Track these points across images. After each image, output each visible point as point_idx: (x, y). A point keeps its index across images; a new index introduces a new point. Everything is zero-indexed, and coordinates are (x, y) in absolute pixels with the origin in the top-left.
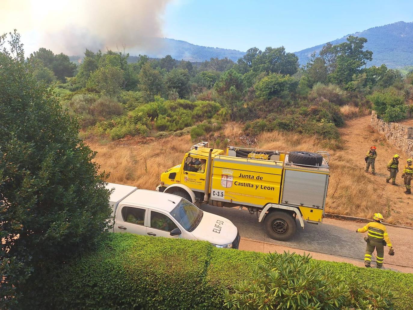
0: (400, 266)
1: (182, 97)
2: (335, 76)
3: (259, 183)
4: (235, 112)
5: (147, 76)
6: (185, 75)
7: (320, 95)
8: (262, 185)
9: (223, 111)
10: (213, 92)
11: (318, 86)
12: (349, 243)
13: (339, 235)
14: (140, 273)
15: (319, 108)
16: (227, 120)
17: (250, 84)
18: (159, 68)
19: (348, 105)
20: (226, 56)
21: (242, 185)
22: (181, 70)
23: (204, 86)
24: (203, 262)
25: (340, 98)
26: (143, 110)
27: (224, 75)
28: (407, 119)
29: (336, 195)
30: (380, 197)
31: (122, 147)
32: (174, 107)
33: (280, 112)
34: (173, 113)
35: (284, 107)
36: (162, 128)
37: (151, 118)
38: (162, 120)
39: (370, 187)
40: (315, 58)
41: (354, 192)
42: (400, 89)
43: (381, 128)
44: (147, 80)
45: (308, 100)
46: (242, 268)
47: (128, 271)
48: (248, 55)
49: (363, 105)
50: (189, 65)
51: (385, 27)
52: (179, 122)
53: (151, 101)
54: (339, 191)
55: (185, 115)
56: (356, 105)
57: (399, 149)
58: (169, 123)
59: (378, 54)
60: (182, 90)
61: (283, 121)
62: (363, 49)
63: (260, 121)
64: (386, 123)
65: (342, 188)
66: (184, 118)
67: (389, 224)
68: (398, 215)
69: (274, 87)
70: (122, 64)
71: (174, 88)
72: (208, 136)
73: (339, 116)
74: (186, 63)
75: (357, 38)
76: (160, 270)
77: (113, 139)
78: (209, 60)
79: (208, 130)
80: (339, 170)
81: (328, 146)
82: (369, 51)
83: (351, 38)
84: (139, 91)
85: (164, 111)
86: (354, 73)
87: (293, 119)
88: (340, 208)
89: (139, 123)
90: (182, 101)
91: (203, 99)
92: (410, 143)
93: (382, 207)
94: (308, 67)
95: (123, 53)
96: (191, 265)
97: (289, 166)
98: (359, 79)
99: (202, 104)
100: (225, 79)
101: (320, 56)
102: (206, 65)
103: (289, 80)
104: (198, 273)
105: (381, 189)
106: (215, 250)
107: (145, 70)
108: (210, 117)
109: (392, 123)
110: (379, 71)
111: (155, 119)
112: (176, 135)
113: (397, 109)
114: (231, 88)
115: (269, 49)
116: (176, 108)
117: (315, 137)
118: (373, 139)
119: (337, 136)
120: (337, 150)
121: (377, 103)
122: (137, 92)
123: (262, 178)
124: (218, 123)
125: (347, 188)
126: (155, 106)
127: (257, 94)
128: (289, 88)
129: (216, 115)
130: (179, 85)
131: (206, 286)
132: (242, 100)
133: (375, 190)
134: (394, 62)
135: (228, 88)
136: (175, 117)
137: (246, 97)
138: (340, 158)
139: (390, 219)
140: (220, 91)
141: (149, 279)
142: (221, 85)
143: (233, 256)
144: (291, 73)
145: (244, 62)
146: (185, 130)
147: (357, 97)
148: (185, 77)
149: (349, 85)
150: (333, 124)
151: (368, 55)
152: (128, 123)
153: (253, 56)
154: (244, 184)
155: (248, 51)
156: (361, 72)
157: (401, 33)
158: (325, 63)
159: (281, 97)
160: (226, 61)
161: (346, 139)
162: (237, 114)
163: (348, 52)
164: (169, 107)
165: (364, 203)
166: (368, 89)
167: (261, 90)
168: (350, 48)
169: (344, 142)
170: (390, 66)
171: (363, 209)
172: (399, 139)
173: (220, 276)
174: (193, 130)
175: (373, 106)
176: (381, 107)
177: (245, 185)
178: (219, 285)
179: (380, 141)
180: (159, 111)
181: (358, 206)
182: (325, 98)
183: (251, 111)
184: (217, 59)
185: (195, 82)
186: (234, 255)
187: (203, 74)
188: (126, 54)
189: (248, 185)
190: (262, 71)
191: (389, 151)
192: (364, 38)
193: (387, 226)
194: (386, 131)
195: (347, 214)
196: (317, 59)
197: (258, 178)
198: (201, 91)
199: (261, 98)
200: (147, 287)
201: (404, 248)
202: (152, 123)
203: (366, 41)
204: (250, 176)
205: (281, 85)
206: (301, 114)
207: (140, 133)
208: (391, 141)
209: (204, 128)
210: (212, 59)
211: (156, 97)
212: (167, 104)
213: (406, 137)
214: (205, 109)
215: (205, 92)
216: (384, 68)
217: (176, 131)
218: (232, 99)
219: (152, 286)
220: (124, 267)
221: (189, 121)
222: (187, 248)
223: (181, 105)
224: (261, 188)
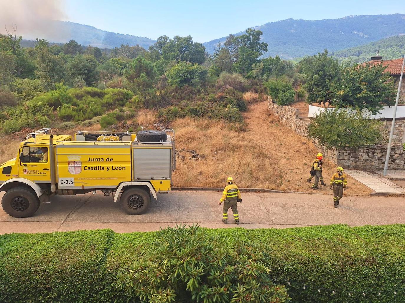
0: (289, 225)
1: (89, 84)
2: (239, 65)
3: (110, 165)
4: (148, 99)
5: (45, 61)
6: (90, 62)
7: (225, 83)
8: (113, 167)
9: (136, 98)
10: (124, 80)
11: (224, 74)
12: (250, 212)
13: (242, 206)
14: (28, 273)
15: (225, 94)
16: (140, 107)
17: (162, 72)
18: (61, 54)
19: (249, 91)
20: (137, 43)
21: (93, 169)
22: (85, 56)
23: (115, 73)
24: (102, 250)
25: (242, 85)
26: (42, 100)
27: (133, 62)
28: (296, 102)
29: (240, 171)
30: (275, 169)
31: (18, 142)
32: (80, 95)
33: (192, 99)
34: (78, 102)
35: (195, 94)
36: (68, 118)
37: (52, 108)
38: (66, 109)
39: (267, 162)
40: (220, 49)
41: (254, 167)
42: (291, 77)
43: (276, 111)
44: (45, 66)
45: (216, 88)
46: (144, 248)
47: (13, 273)
48: (159, 43)
49: (262, 91)
50: (97, 52)
51: (279, 23)
52: (86, 111)
53: (52, 89)
54: (242, 168)
55: (94, 103)
56: (256, 92)
57: (289, 128)
58: (74, 113)
59: (274, 47)
60: (89, 77)
61: (194, 107)
62: (259, 41)
63: (173, 108)
64: (279, 106)
65: (245, 165)
66: (93, 106)
67: (282, 191)
68: (288, 183)
69: (184, 75)
70: (14, 48)
71: (80, 74)
72: (120, 124)
73: (242, 101)
74: (93, 49)
75: (254, 30)
76: (52, 266)
77: (7, 133)
78: (119, 47)
79: (120, 118)
80: (242, 149)
81: (233, 129)
82: (265, 43)
83: (249, 31)
84: (38, 78)
85: (68, 100)
86: (254, 63)
87: (203, 105)
88: (243, 182)
89: (38, 113)
90: (89, 89)
91: (114, 87)
92: (297, 123)
93: (277, 178)
94: (215, 57)
95: (14, 36)
96: (88, 255)
97: (136, 145)
98: (258, 68)
99: (113, 92)
100: (134, 66)
101: (224, 47)
102: (116, 51)
103: (198, 68)
104: (96, 261)
105: (276, 163)
106: (116, 236)
107: (42, 55)
108: (123, 105)
109: (283, 106)
110: (274, 62)
111: (58, 109)
112: (84, 125)
113: (287, 94)
114: (141, 75)
115: (177, 38)
116: (82, 96)
117: (223, 121)
118: (270, 121)
119: (241, 119)
120: (241, 132)
121: (272, 89)
122: (36, 80)
123: (112, 159)
124: (130, 110)
125: (248, 164)
126: (57, 95)
127: (169, 81)
128: (199, 76)
129: (128, 103)
130: (85, 72)
131: (105, 272)
132: (153, 88)
133: (271, 164)
134: (287, 54)
135: (138, 76)
136: (82, 105)
137: (159, 85)
138: (243, 139)
139: (282, 187)
140: (131, 78)
141: (40, 278)
142: (132, 72)
143: (135, 239)
144: (200, 62)
145: (155, 50)
146: (95, 119)
147: (257, 84)
148: (91, 63)
149: (250, 74)
150: (237, 109)
151: (264, 46)
152: (24, 114)
153: (164, 44)
154: (95, 167)
155: (158, 39)
156: (260, 61)
157: (291, 29)
158: (229, 53)
159: (192, 85)
160: (137, 49)
161: (248, 122)
162: (150, 102)
163: (248, 43)
164: (74, 95)
165: (262, 176)
166: (265, 77)
167: (172, 78)
168: (249, 40)
169: (247, 124)
170: (283, 58)
171: (261, 181)
172: (289, 120)
173: (119, 260)
174: (103, 119)
175: (269, 92)
176: (275, 92)
177: (96, 169)
178: (118, 270)
179: (275, 122)
180: (62, 100)
181: (258, 179)
182: (230, 86)
183: (163, 98)
184: (128, 45)
185: (104, 69)
186: (137, 238)
187: (113, 61)
188: (18, 38)
189: (99, 168)
190: (172, 59)
191: (282, 130)
192: (260, 31)
193: (280, 193)
194: (279, 114)
195: (248, 187)
196: (223, 49)
197: (108, 160)
198: (111, 78)
199: (173, 85)
200: (38, 286)
201: (292, 209)
202: (55, 113)
203: (262, 34)
204: (99, 159)
205: (191, 73)
206: (210, 101)
207: (40, 125)
208: (283, 122)
209: (115, 116)
210: (122, 46)
211: (57, 85)
212: (71, 92)
213: (294, 117)
214: (116, 97)
215: (116, 79)
216: (278, 58)
217: (84, 121)
218: (143, 86)
219: (44, 284)
220: (8, 270)
221: (98, 110)
222: (84, 239)
223: (88, 93)
224: (113, 169)
